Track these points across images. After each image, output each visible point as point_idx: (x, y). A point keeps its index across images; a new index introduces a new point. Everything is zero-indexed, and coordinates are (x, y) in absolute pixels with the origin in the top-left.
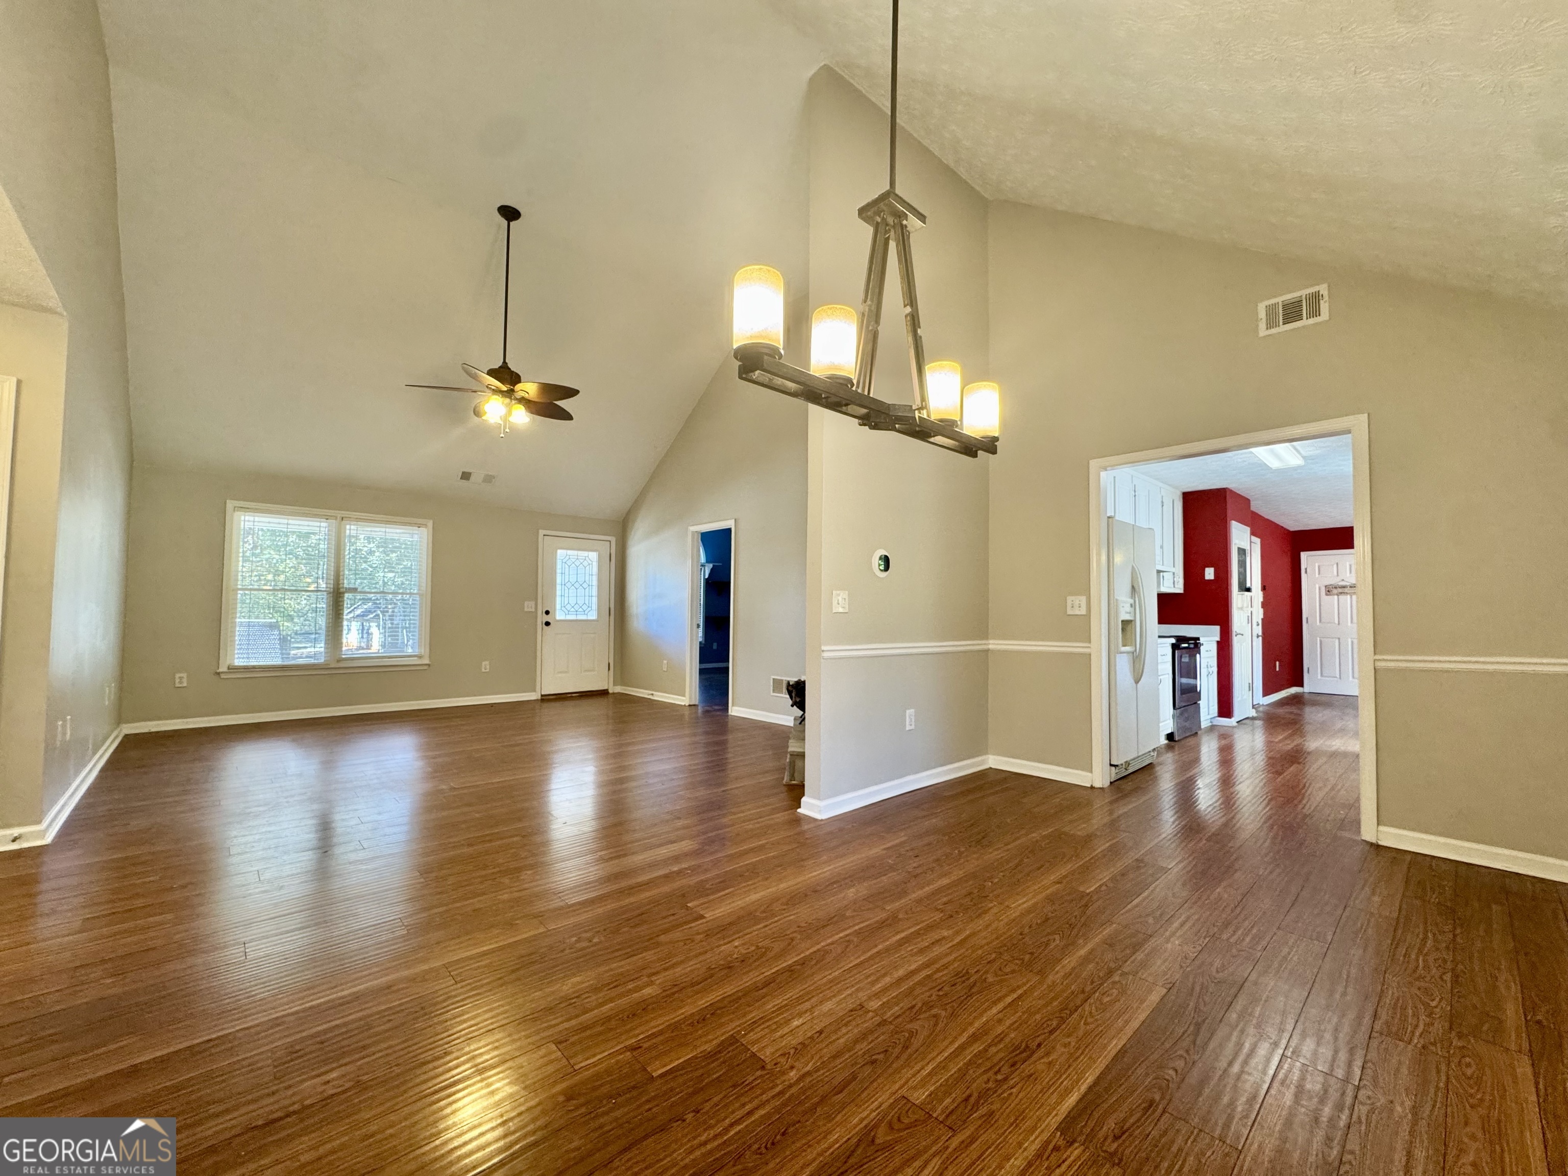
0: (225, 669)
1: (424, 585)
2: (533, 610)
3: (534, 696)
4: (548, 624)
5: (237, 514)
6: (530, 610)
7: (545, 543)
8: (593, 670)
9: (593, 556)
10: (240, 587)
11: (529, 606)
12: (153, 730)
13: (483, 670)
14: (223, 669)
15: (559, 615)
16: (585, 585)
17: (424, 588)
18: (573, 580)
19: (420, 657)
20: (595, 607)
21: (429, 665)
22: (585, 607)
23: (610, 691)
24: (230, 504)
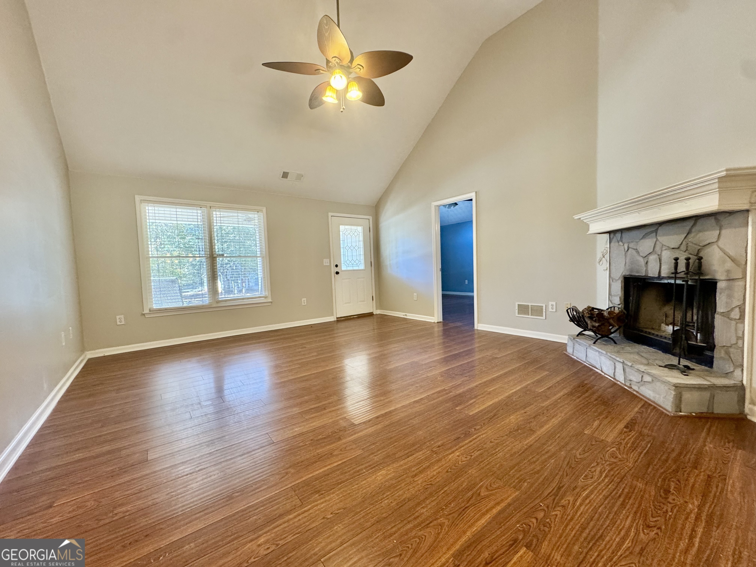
0: (148, 312)
1: (264, 250)
2: (329, 264)
3: (332, 319)
4: (337, 273)
5: (143, 205)
6: (327, 264)
7: (333, 221)
8: (364, 301)
9: (360, 229)
10: (151, 256)
11: (326, 262)
12: (106, 355)
13: (303, 304)
14: (146, 311)
15: (344, 268)
16: (356, 248)
17: (264, 253)
18: (349, 245)
19: (266, 297)
20: (363, 261)
21: (271, 302)
22: (357, 262)
23: (374, 313)
24: (138, 198)
